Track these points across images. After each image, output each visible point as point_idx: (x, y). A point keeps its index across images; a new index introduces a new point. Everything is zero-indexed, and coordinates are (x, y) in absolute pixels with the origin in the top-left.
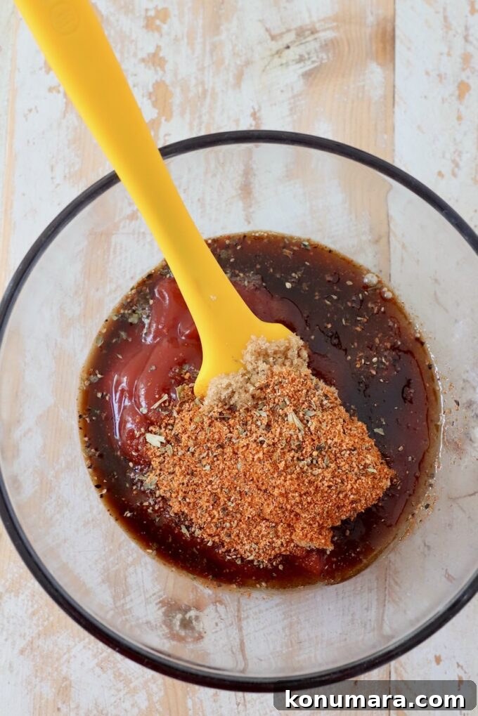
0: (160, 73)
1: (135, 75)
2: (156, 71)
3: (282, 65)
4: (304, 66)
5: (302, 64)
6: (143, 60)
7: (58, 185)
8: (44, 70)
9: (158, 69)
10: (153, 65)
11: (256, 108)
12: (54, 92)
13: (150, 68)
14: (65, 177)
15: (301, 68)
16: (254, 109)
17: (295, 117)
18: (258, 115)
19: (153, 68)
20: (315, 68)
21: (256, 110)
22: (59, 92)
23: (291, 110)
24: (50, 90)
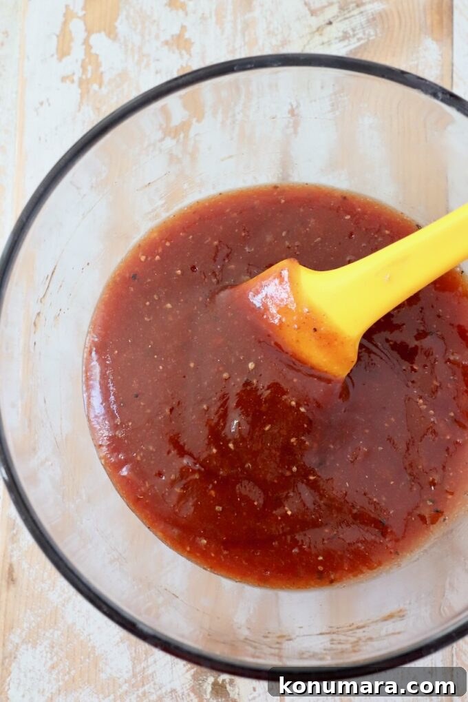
0: (186, 57)
1: (158, 60)
2: (181, 56)
3: (323, 44)
4: (349, 45)
5: (346, 43)
6: (166, 43)
7: (85, 195)
8: (56, 56)
9: (184, 52)
10: (178, 48)
11: (295, 105)
12: (68, 81)
13: (174, 52)
14: (92, 187)
15: (345, 46)
16: (292, 106)
17: (337, 113)
18: (296, 112)
19: (177, 51)
20: (361, 46)
21: (294, 107)
22: (73, 82)
23: (333, 105)
24: (64, 79)
